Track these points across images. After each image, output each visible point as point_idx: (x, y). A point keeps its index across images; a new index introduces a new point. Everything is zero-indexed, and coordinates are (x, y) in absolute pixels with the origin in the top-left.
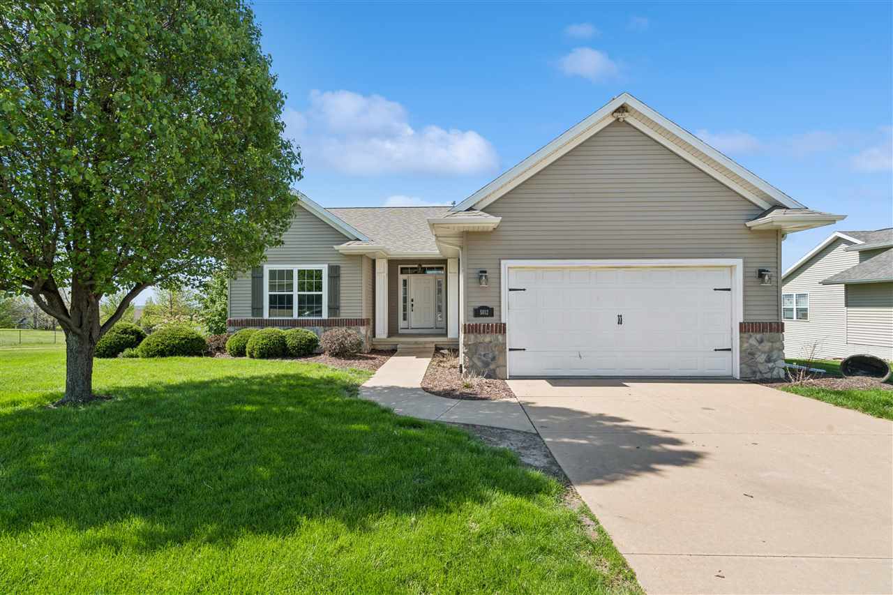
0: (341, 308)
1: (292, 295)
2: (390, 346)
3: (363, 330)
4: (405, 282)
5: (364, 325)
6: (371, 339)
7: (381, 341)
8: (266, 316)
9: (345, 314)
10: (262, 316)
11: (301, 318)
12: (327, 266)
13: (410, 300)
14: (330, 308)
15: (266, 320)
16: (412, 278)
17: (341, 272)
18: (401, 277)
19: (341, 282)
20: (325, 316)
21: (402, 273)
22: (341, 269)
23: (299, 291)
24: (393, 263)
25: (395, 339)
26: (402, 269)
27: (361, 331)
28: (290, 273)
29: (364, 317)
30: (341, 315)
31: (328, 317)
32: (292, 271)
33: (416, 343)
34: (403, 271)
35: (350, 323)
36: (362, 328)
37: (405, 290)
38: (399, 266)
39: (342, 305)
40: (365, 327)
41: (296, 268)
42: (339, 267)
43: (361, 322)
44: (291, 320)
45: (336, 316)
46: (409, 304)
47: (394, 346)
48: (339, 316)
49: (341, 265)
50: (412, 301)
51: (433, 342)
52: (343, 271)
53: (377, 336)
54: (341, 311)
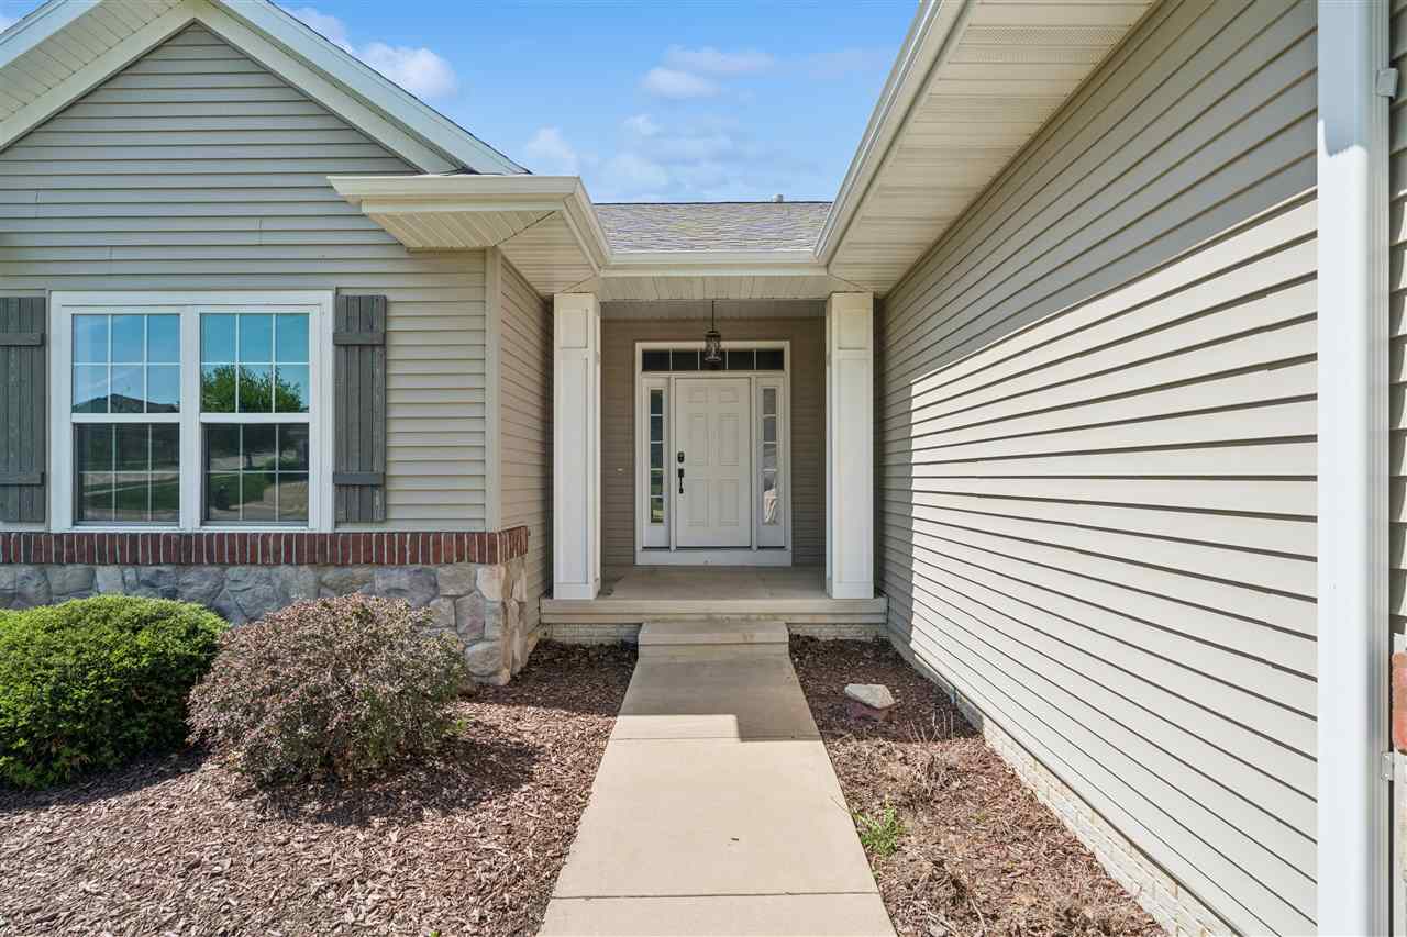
0: (393, 485)
1: (176, 426)
2: (611, 630)
3: (488, 582)
4: (656, 400)
5: (493, 561)
6: (531, 609)
7: (575, 610)
8: (60, 518)
9: (408, 513)
10: (42, 515)
11: (212, 529)
12: (328, 297)
13: (674, 457)
14: (341, 485)
15: (59, 537)
16: (682, 388)
17: (394, 325)
18: (646, 382)
19: (394, 369)
20: (321, 516)
21: (646, 368)
22: (394, 311)
23: (205, 408)
24: (618, 325)
25: (629, 605)
26: (647, 354)
27: (481, 584)
28: (168, 329)
29: (494, 523)
30: (393, 514)
31: (337, 523)
32: (176, 319)
33: (711, 621)
34: (655, 361)
35: (427, 550)
36: (482, 572)
37: (657, 427)
38: (640, 347)
39: (393, 470)
40: (500, 569)
41: (190, 309)
42: (385, 302)
43: (482, 547)
44: (168, 537)
45: (371, 521)
46: (670, 468)
47: (623, 632)
48: (385, 520)
49: (391, 297)
50: (681, 459)
51: (775, 616)
52: (400, 322)
53: (559, 593)
54: (394, 499)
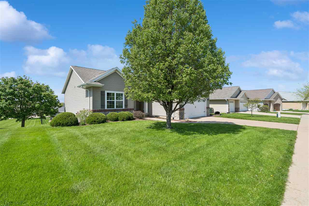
1: (114, 101)
10: (105, 108)
11: (117, 109)
14: (125, 105)
28: (113, 94)
31: (125, 108)
32: (114, 93)
39: (128, 104)
41: (115, 93)
48: (128, 108)
